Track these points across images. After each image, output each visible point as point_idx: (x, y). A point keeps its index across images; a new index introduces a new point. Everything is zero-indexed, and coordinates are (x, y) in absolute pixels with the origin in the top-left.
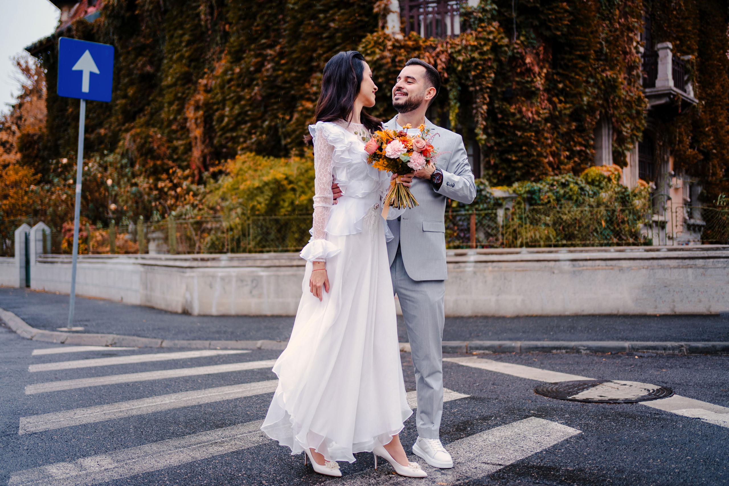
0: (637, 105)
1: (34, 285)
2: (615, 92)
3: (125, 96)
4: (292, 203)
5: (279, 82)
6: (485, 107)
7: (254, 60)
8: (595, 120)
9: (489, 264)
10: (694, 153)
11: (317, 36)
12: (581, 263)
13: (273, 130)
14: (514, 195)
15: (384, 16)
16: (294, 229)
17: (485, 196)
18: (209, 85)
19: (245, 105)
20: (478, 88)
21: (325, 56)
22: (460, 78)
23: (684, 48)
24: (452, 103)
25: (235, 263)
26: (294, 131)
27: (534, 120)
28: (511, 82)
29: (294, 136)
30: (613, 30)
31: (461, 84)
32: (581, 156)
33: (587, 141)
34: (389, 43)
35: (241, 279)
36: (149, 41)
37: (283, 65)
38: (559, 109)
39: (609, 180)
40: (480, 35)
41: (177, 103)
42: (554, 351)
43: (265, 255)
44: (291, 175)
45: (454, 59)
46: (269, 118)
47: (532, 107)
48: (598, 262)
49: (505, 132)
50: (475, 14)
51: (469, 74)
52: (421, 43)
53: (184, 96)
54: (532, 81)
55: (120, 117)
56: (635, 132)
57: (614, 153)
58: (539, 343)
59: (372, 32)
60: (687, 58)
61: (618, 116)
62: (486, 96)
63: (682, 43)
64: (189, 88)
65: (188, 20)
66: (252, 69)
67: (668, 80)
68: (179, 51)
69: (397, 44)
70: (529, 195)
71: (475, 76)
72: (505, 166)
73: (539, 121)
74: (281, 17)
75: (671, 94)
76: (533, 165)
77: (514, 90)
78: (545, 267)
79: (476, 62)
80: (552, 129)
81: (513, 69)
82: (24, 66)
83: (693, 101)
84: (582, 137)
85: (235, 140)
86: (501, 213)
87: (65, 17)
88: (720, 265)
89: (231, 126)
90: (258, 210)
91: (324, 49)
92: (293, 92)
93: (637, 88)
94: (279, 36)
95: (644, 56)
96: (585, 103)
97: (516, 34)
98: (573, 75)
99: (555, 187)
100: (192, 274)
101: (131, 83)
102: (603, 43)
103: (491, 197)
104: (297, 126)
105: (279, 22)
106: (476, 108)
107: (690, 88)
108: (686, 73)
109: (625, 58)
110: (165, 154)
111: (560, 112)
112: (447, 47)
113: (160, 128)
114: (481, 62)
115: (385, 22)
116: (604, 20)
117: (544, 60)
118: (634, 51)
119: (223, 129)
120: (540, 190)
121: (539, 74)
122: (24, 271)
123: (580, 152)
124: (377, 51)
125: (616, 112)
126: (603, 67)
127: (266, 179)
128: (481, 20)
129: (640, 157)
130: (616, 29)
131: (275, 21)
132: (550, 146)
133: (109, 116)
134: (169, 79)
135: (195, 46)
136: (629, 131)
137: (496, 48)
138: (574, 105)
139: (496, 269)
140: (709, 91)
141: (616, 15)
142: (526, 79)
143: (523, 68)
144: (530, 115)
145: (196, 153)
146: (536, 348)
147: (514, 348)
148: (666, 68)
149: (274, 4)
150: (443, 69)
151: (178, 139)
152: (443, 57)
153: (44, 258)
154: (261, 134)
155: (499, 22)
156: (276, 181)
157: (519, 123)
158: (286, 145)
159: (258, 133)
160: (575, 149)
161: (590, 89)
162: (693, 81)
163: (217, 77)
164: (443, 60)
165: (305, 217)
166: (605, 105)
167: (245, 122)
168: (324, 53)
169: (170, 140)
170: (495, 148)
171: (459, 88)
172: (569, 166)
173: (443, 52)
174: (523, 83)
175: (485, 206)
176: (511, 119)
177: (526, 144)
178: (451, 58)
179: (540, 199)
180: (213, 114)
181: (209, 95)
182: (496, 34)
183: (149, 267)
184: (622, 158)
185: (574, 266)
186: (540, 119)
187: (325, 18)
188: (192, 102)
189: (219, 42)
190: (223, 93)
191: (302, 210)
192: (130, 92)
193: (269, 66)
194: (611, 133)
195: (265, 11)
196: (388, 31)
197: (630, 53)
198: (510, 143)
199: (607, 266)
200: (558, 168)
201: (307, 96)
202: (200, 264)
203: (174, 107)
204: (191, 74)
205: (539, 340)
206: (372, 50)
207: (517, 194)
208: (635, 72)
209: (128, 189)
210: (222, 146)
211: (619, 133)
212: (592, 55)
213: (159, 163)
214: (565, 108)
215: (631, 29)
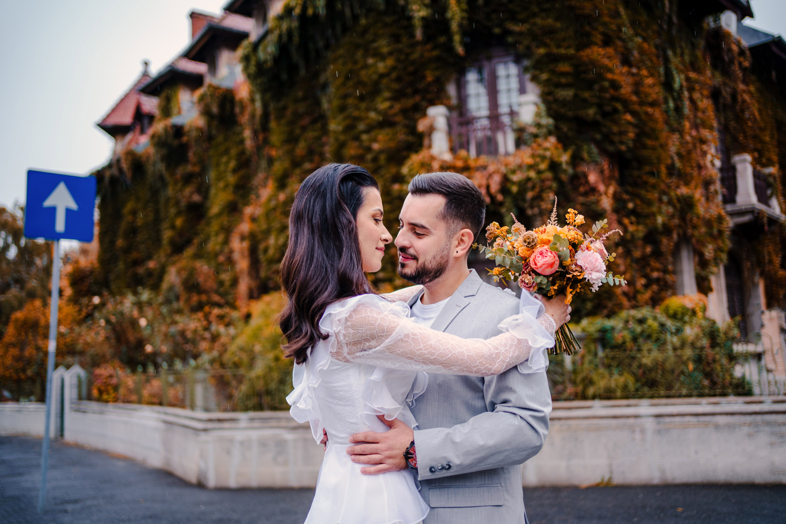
0: (719, 224)
1: (68, 435)
3: (173, 227)
8: (674, 242)
11: (360, 158)
12: (668, 419)
14: (583, 335)
18: (255, 214)
22: (516, 201)
23: (764, 160)
25: (257, 424)
30: (684, 142)
31: (517, 206)
32: (659, 283)
33: (665, 265)
34: (436, 164)
35: (263, 444)
36: (197, 169)
38: (630, 232)
39: (694, 312)
40: (536, 152)
41: (222, 234)
45: (509, 180)
48: (687, 419)
50: (529, 130)
51: (526, 195)
52: (471, 162)
54: (598, 202)
55: (169, 249)
56: (719, 253)
59: (416, 152)
60: (767, 171)
61: (698, 235)
63: (761, 155)
67: (748, 195)
68: (225, 178)
69: (444, 164)
70: (601, 335)
71: (534, 199)
74: (324, 138)
75: (755, 210)
76: (605, 295)
78: (623, 425)
79: (532, 183)
81: (575, 188)
83: (780, 217)
84: (659, 261)
87: (119, 146)
93: (717, 205)
94: (323, 159)
95: (721, 170)
96: (660, 223)
98: (644, 192)
99: (630, 324)
101: (179, 214)
102: (675, 157)
107: (774, 202)
108: (768, 188)
109: (700, 173)
110: (211, 288)
111: (632, 235)
112: (500, 166)
113: (207, 260)
114: (538, 182)
115: (431, 142)
116: (673, 133)
117: (611, 178)
118: (710, 165)
119: (268, 260)
120: (613, 329)
121: (606, 194)
122: (59, 420)
123: (658, 280)
125: (696, 232)
126: (676, 183)
128: (536, 136)
130: (688, 142)
131: (319, 144)
133: (158, 247)
135: (242, 173)
136: (712, 253)
137: (554, 166)
138: (647, 226)
139: (564, 427)
141: (686, 126)
142: (591, 198)
143: (587, 188)
145: (242, 287)
148: (747, 183)
149: (318, 125)
150: (497, 190)
151: (225, 272)
152: (497, 178)
153: (79, 405)
155: (557, 138)
160: (652, 275)
161: (664, 208)
162: (777, 195)
163: (263, 205)
164: (497, 180)
166: (683, 224)
169: (218, 273)
171: (517, 211)
172: (647, 296)
173: (495, 172)
178: (505, 179)
179: (614, 339)
180: (259, 244)
181: (255, 225)
182: (553, 150)
183: (170, 426)
184: (706, 283)
185: (659, 423)
187: (368, 139)
188: (238, 232)
189: (264, 168)
190: (268, 221)
192: (179, 222)
194: (691, 255)
196: (434, 151)
197: (706, 167)
199: (699, 422)
200: (635, 299)
203: (220, 238)
204: (237, 202)
207: (587, 333)
208: (712, 188)
209: (164, 328)
210: (268, 279)
211: (701, 255)
212: (663, 170)
213: (204, 298)
214: (639, 231)
215: (703, 141)
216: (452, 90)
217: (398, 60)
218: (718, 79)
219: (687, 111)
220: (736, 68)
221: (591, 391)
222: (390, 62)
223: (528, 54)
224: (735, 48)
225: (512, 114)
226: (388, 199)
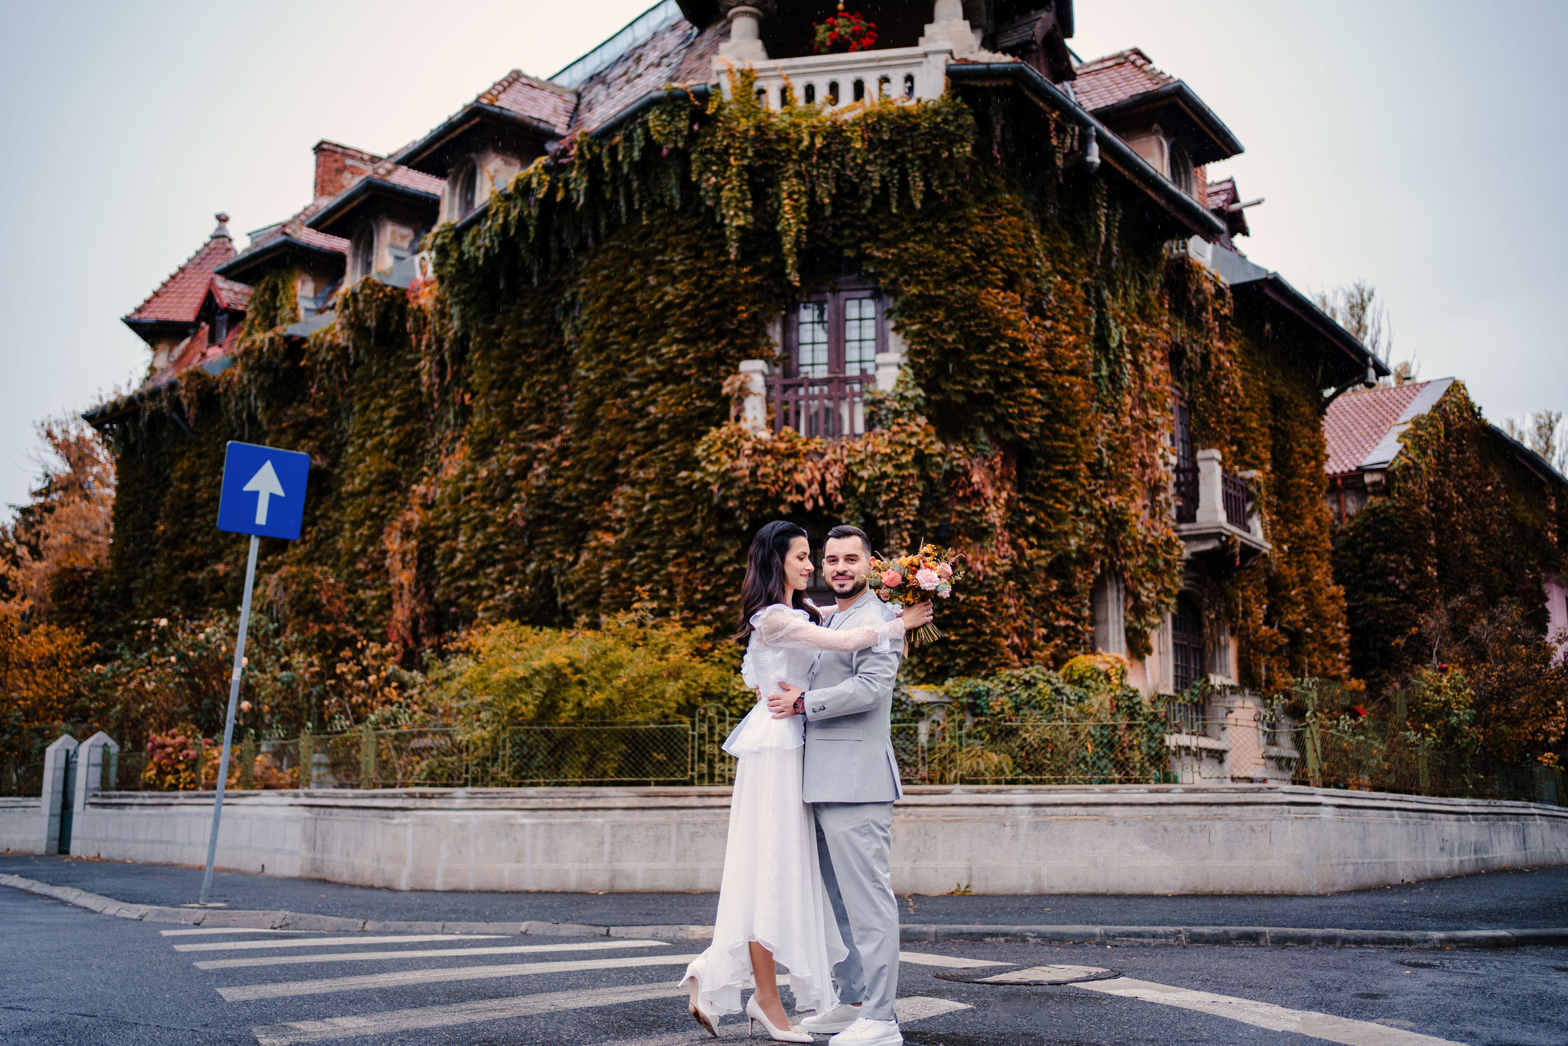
0: (1167, 552)
1: (77, 848)
2: (1124, 530)
4: (579, 704)
5: (558, 497)
7: (515, 458)
8: (1093, 576)
10: (1271, 632)
11: (626, 425)
12: (1048, 810)
13: (543, 579)
14: (946, 699)
15: (740, 400)
16: (581, 747)
18: (430, 496)
19: (495, 534)
20: (892, 521)
21: (640, 458)
22: (863, 506)
23: (1247, 457)
25: (479, 803)
26: (581, 582)
27: (986, 576)
28: (948, 511)
29: (580, 591)
30: (1120, 428)
32: (1067, 635)
33: (1079, 611)
34: (747, 446)
36: (322, 413)
37: (566, 469)
38: (1028, 558)
39: (1108, 678)
40: (897, 438)
41: (368, 523)
42: (988, 940)
43: (530, 791)
44: (580, 661)
45: (854, 475)
46: (536, 558)
47: (983, 554)
48: (1074, 809)
50: (888, 403)
51: (878, 499)
52: (800, 447)
53: (383, 512)
54: (983, 512)
56: (1162, 597)
57: (1127, 630)
58: (964, 928)
59: (718, 426)
60: (1249, 474)
61: (1133, 569)
62: (905, 534)
63: (1242, 449)
64: (393, 499)
65: (397, 381)
66: (510, 472)
67: (1215, 511)
68: (377, 434)
69: (761, 447)
70: (971, 700)
71: (886, 502)
73: (993, 578)
74: (564, 387)
75: (1221, 534)
76: (984, 650)
77: (955, 525)
78: (991, 815)
79: (889, 480)
80: (1018, 590)
81: (951, 491)
82: (60, 438)
83: (1263, 546)
84: (1069, 604)
85: (473, 593)
86: (924, 727)
87: (162, 361)
88: (1263, 816)
89: (467, 568)
90: (522, 715)
91: (639, 448)
92: (581, 516)
93: (1166, 523)
94: (561, 420)
95: (1177, 470)
96: (1074, 548)
98: (1051, 502)
99: (1013, 688)
100: (404, 821)
102: (1104, 450)
103: (910, 701)
104: (586, 573)
105: (561, 395)
107: (1255, 523)
108: (1248, 501)
109: (1143, 474)
110: (341, 613)
111: (1030, 562)
112: (841, 454)
113: (333, 566)
114: (898, 481)
115: (741, 410)
116: (1106, 412)
117: (1003, 478)
118: (1160, 462)
119: (452, 572)
120: (988, 692)
121: (995, 500)
122: (57, 821)
123: (1065, 629)
124: (726, 457)
125: (1129, 563)
126: (1104, 489)
127: (536, 664)
128: (898, 414)
129: (1175, 637)
130: (1126, 428)
131: (554, 395)
132: (1014, 618)
134: (357, 481)
135: (408, 427)
136: (1153, 595)
137: (921, 459)
138: (1054, 551)
140: (1295, 529)
141: (1126, 404)
142: (973, 507)
143: (969, 490)
144: (979, 567)
145: (400, 613)
146: (961, 934)
147: (925, 934)
148: (1213, 491)
149: (553, 366)
150: (836, 488)
151: (366, 587)
152: (836, 470)
153: (103, 797)
154: (522, 585)
155: (929, 417)
156: (554, 668)
158: (565, 605)
159: (516, 583)
160: (1056, 623)
161: (1081, 524)
162: (1261, 512)
163: (447, 483)
164: (836, 474)
165: (601, 727)
166: (1110, 551)
167: (494, 564)
168: (637, 454)
169: (352, 589)
171: (862, 520)
172: (1047, 653)
173: (836, 462)
174: (969, 515)
177: (972, 614)
178: (849, 473)
179: (989, 707)
180: (436, 546)
181: (430, 514)
182: (922, 436)
183: (322, 810)
184: (1143, 642)
185: (1037, 814)
186: (996, 574)
187: (641, 397)
188: (398, 524)
189: (452, 422)
190: (456, 510)
191: (593, 717)
193: (541, 470)
194: (1122, 596)
195: (535, 378)
196: (744, 425)
197: (1153, 465)
200: (1029, 655)
201: (606, 524)
202: (419, 803)
203: (364, 531)
204: (399, 475)
205: (966, 923)
206: (719, 454)
207: (951, 697)
208: (1161, 497)
210: (449, 602)
211: (1137, 597)
212: (1083, 470)
214: (1039, 556)
215: (1152, 428)
216: (775, 333)
217: (697, 285)
218: (1181, 333)
219: (1127, 381)
220: (1208, 316)
221: (952, 773)
222: (683, 287)
223: (894, 292)
224: (1208, 287)
225: (865, 378)
226: (669, 490)
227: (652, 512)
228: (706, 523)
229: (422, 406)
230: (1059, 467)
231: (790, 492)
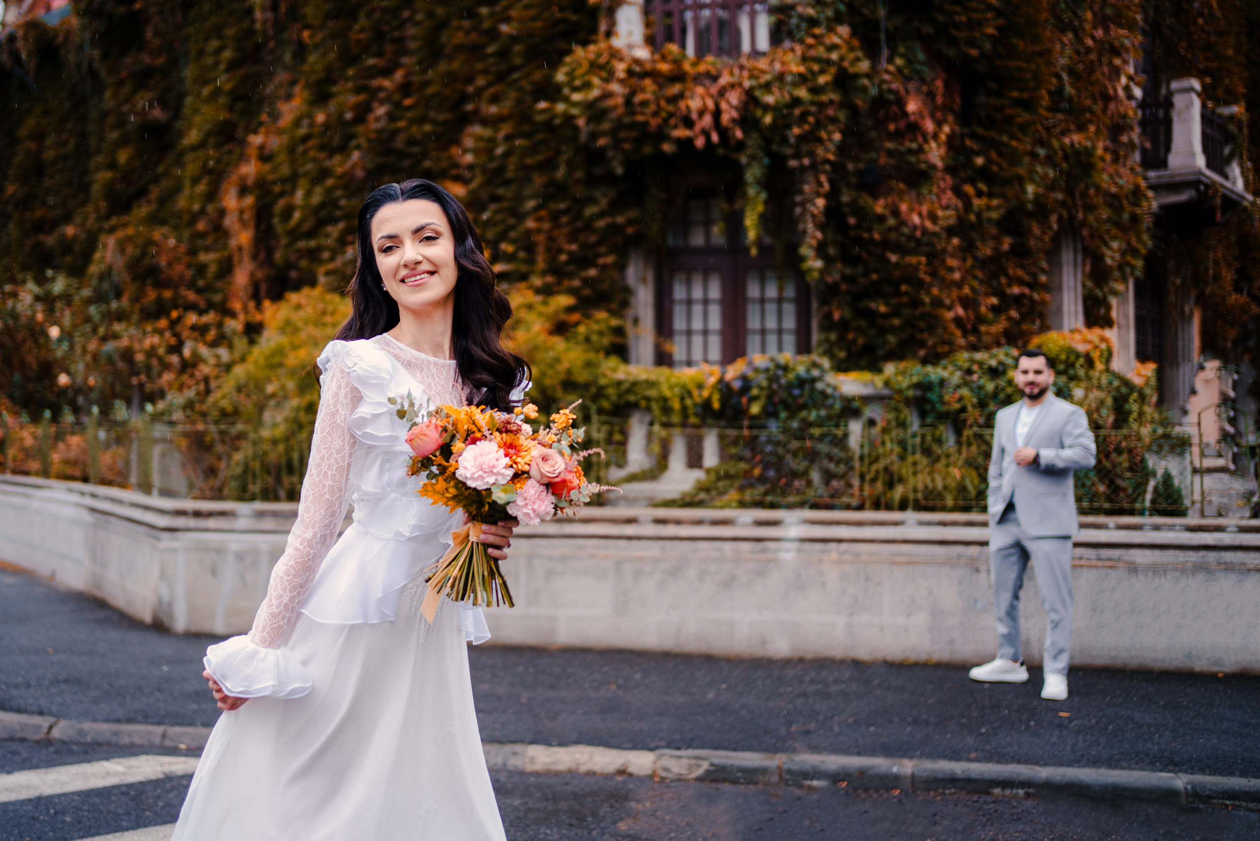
0: (1132, 204)
2: (1089, 175)
3: (112, 165)
5: (399, 143)
6: (821, 202)
7: (352, 99)
8: (1051, 233)
9: (832, 546)
10: (1241, 300)
11: (475, 51)
14: (886, 392)
15: (611, 12)
17: (823, 393)
18: (268, 147)
19: (334, 188)
20: (806, 161)
21: (492, 90)
22: (768, 141)
23: (1220, 92)
24: (751, 191)
27: (925, 231)
28: (877, 150)
30: (1082, 50)
31: (769, 153)
32: (1022, 305)
33: (1034, 275)
34: (620, 68)
36: (161, 61)
37: (409, 108)
38: (976, 208)
39: (1089, 360)
40: (812, 53)
41: (205, 180)
42: (997, 791)
45: (756, 101)
47: (920, 204)
49: (864, 255)
50: (800, 9)
51: (788, 132)
52: (687, 67)
53: (221, 166)
54: (921, 150)
55: (103, 204)
56: (1129, 258)
57: (1085, 299)
58: (958, 768)
59: (585, 43)
60: (1226, 111)
61: (1094, 224)
62: (823, 178)
63: (1216, 81)
64: (230, 152)
65: (230, 20)
66: (349, 116)
67: (1193, 155)
68: (214, 80)
69: (637, 69)
70: (919, 393)
71: (801, 138)
72: (863, 323)
73: (934, 234)
74: (406, 13)
75: (1201, 182)
76: (922, 324)
77: (883, 167)
78: (959, 556)
79: (802, 108)
80: (963, 249)
81: (880, 124)
83: (1243, 198)
84: (1022, 266)
85: (313, 255)
86: (855, 428)
87: (11, 16)
89: (306, 226)
91: (490, 78)
93: (1132, 169)
94: (403, 51)
95: (1143, 105)
96: (1030, 197)
97: (885, 52)
98: (1005, 138)
99: (975, 377)
100: (174, 544)
101: (123, 141)
102: (1065, 77)
103: (837, 394)
105: (402, 23)
106: (803, 204)
107: (1235, 170)
108: (1226, 142)
109: (1105, 109)
110: (181, 277)
111: (979, 215)
112: (741, 76)
113: (175, 227)
114: (813, 109)
115: (612, 24)
116: (1063, 30)
117: (946, 108)
118: (1121, 92)
119: (291, 233)
120: (942, 382)
121: (935, 137)
123: (1018, 300)
124: (596, 81)
125: (1091, 218)
126: (1063, 125)
128: (812, 22)
129: (1137, 307)
130: (1089, 50)
131: (395, 23)
132: (959, 285)
133: (84, 202)
134: (194, 133)
135: (243, 71)
136: (1117, 256)
137: (844, 80)
138: (1007, 200)
139: (847, 557)
141: (1086, 21)
142: (908, 144)
143: (902, 124)
144: (916, 219)
145: (241, 278)
148: (1189, 131)
150: (733, 120)
151: (207, 249)
152: (734, 98)
155: (852, 26)
157: (893, 236)
160: (1009, 291)
161: (1039, 169)
162: (1241, 158)
163: (284, 131)
164: (734, 102)
166: (1070, 202)
167: (335, 221)
168: (490, 85)
169: (193, 252)
170: (844, 287)
171: (766, 161)
172: (999, 327)
173: (732, 86)
174: (902, 153)
175: (823, 413)
176: (876, 226)
177: (908, 280)
178: (751, 100)
179: (943, 403)
180: (273, 203)
181: (267, 167)
182: (844, 50)
184: (1102, 311)
186: (937, 229)
187: (492, 15)
188: (235, 179)
189: (289, 63)
190: (293, 162)
192: (123, 157)
193: (381, 111)
194: (1080, 258)
195: (375, 3)
196: (618, 42)
197: (1116, 97)
198: (874, 277)
199: (1099, 559)
200: (976, 331)
201: (454, 172)
202: (192, 522)
203: (201, 188)
204: (234, 125)
206: (586, 78)
207: (893, 389)
208: (1125, 138)
209: (92, 346)
210: (290, 266)
211: (1097, 259)
212: (1044, 98)
213: (168, 294)
214: (990, 207)
215: (1116, 51)
221: (899, 492)
226: (526, 127)
227: (507, 154)
228: (571, 166)
229: (258, 47)
230: (1015, 94)
231: (676, 127)
